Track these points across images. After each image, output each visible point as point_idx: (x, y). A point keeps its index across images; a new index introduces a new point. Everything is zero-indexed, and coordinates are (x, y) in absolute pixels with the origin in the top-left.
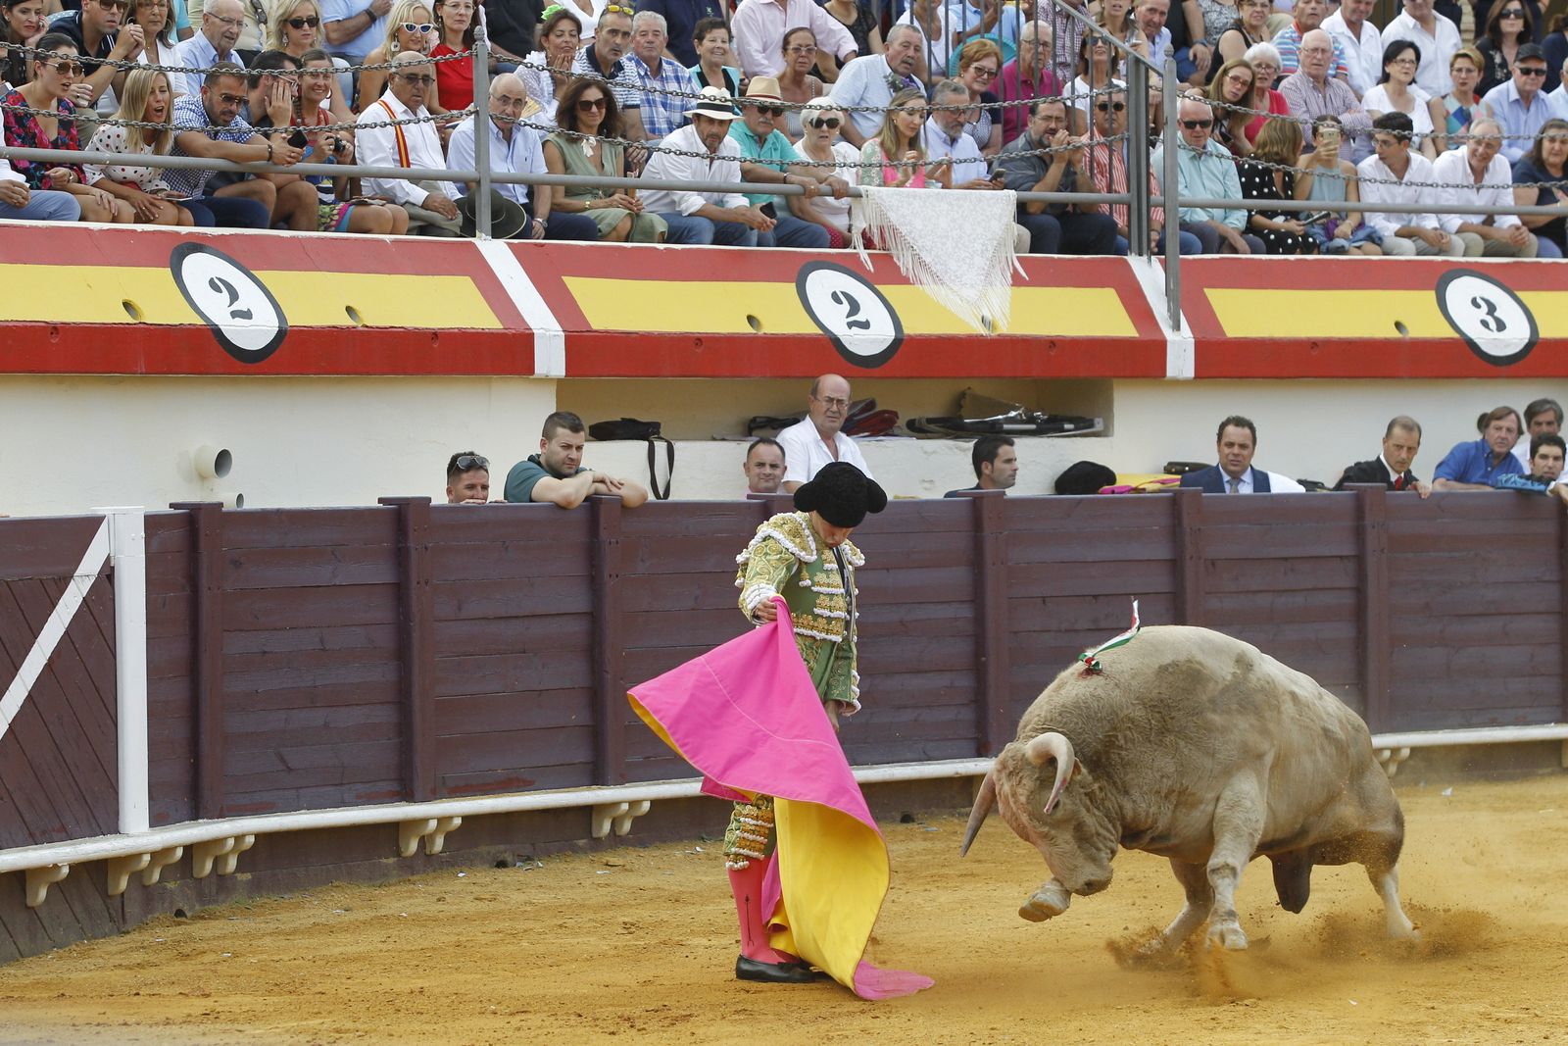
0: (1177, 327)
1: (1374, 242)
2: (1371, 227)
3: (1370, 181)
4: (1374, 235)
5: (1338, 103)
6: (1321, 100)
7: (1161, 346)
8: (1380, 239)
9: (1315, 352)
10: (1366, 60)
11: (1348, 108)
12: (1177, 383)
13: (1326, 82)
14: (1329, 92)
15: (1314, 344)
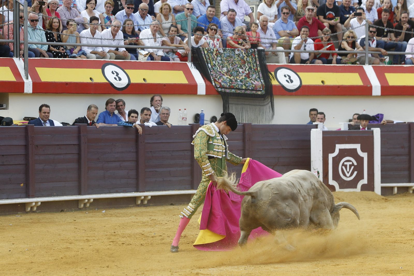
0: (27, 78)
1: (84, 55)
2: (83, 51)
3: (83, 37)
4: (84, 53)
5: (74, 15)
6: (69, 14)
7: (23, 84)
8: (86, 54)
9: (67, 86)
10: (82, 3)
11: (77, 16)
12: (27, 94)
13: (70, 9)
14: (71, 11)
15: (67, 84)
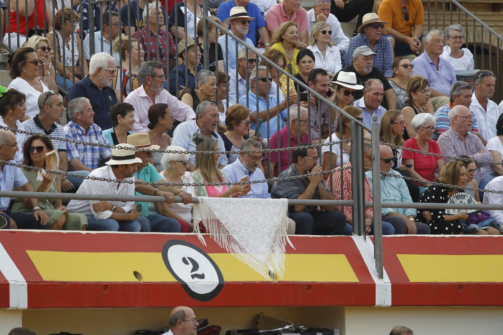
0: (381, 276)
1: (494, 227)
2: (493, 218)
3: (491, 192)
4: (495, 223)
5: (472, 147)
6: (463, 146)
7: (372, 287)
8: (498, 225)
9: (462, 291)
10: (490, 123)
11: (478, 150)
12: (382, 309)
13: (466, 135)
14: (468, 141)
15: (461, 286)
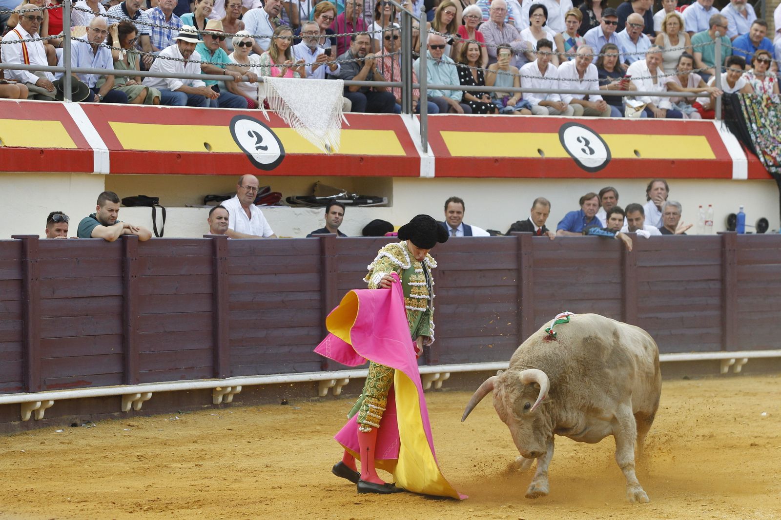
0: (426, 151)
1: (527, 108)
2: (526, 101)
3: (525, 77)
4: (527, 105)
5: (509, 36)
6: (501, 35)
7: (417, 161)
8: (531, 106)
9: (497, 164)
10: (525, 16)
11: (514, 39)
12: (426, 180)
13: (503, 26)
14: (505, 31)
15: (496, 160)
